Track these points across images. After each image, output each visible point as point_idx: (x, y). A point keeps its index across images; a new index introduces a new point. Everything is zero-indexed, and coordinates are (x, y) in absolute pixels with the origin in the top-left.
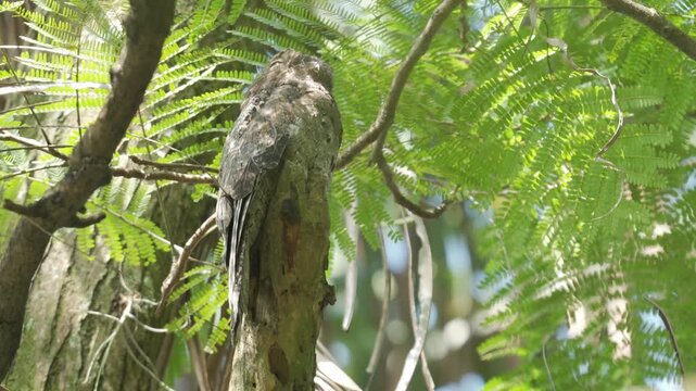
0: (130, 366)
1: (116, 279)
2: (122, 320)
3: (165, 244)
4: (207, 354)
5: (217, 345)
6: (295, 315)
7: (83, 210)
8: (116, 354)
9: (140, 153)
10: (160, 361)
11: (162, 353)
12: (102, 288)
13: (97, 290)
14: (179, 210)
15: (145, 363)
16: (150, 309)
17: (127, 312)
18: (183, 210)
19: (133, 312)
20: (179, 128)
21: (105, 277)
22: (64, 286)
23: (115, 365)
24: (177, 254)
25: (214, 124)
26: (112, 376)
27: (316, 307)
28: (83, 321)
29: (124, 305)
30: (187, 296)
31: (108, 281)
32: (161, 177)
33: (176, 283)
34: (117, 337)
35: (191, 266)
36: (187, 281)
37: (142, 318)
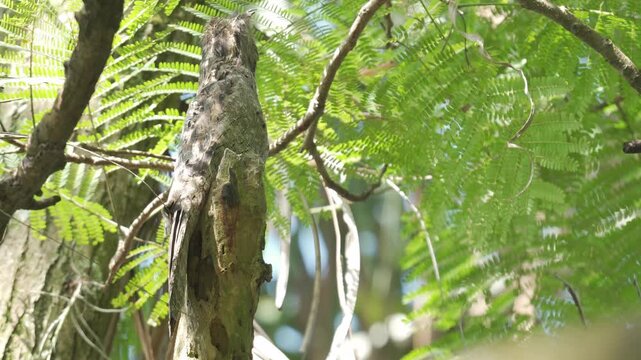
0: (79, 343)
1: (67, 263)
2: (73, 300)
3: (112, 226)
4: (151, 327)
5: (160, 318)
6: (234, 291)
7: (40, 193)
8: (67, 332)
9: (89, 141)
10: (107, 339)
11: (109, 333)
12: (54, 271)
13: (49, 274)
14: (124, 201)
15: (94, 341)
16: (98, 292)
17: (77, 293)
18: (129, 200)
19: (82, 293)
20: (124, 116)
21: (56, 262)
22: (18, 270)
23: (65, 343)
24: (122, 234)
25: (156, 111)
26: (63, 353)
27: (253, 284)
28: (36, 303)
29: (74, 288)
30: (132, 273)
31: (59, 265)
32: (108, 163)
33: (123, 261)
34: (68, 317)
35: (136, 245)
36: (132, 259)
37: (91, 299)
